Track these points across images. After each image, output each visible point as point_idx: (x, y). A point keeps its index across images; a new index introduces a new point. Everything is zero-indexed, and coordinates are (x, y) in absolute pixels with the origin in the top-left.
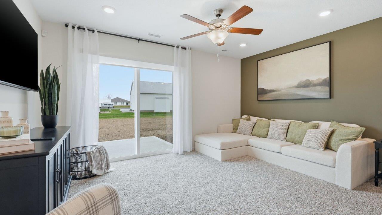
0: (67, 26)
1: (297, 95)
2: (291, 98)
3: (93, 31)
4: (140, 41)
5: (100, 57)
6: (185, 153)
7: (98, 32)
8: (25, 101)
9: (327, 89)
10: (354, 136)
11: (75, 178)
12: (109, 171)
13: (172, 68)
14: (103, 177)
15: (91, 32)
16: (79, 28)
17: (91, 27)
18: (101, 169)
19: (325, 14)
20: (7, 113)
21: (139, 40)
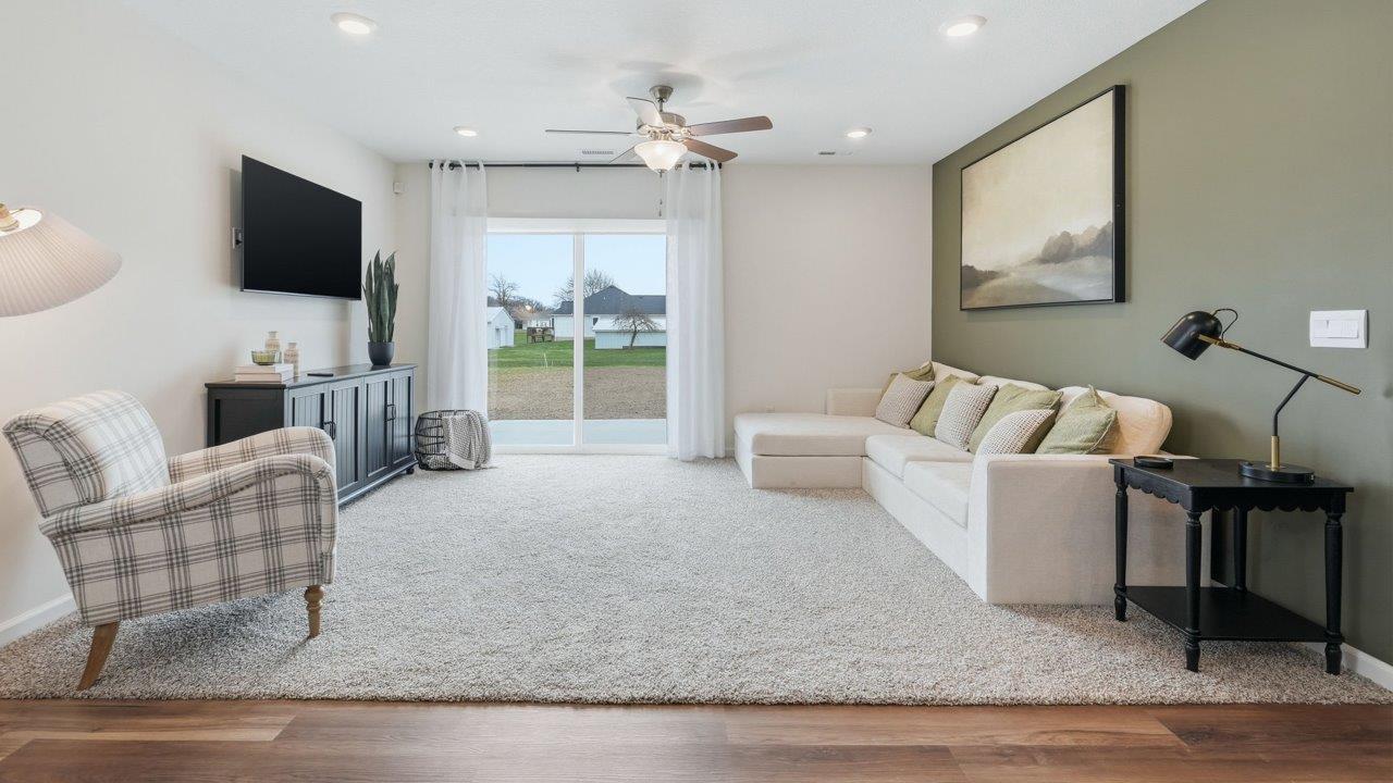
0: (431, 165)
1: (1043, 289)
2: (1029, 299)
3: (477, 166)
4: (581, 169)
5: (489, 219)
6: (700, 460)
7: (485, 166)
8: (344, 317)
9: (1108, 265)
10: (1085, 437)
11: (425, 467)
12: (487, 465)
13: (661, 225)
14: (473, 473)
15: (474, 169)
16: (453, 165)
17: (472, 158)
18: (469, 457)
19: (962, 30)
20: (273, 333)
21: (578, 166)
